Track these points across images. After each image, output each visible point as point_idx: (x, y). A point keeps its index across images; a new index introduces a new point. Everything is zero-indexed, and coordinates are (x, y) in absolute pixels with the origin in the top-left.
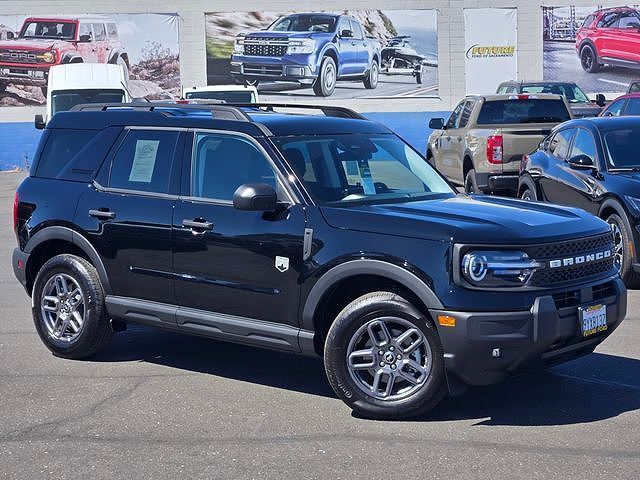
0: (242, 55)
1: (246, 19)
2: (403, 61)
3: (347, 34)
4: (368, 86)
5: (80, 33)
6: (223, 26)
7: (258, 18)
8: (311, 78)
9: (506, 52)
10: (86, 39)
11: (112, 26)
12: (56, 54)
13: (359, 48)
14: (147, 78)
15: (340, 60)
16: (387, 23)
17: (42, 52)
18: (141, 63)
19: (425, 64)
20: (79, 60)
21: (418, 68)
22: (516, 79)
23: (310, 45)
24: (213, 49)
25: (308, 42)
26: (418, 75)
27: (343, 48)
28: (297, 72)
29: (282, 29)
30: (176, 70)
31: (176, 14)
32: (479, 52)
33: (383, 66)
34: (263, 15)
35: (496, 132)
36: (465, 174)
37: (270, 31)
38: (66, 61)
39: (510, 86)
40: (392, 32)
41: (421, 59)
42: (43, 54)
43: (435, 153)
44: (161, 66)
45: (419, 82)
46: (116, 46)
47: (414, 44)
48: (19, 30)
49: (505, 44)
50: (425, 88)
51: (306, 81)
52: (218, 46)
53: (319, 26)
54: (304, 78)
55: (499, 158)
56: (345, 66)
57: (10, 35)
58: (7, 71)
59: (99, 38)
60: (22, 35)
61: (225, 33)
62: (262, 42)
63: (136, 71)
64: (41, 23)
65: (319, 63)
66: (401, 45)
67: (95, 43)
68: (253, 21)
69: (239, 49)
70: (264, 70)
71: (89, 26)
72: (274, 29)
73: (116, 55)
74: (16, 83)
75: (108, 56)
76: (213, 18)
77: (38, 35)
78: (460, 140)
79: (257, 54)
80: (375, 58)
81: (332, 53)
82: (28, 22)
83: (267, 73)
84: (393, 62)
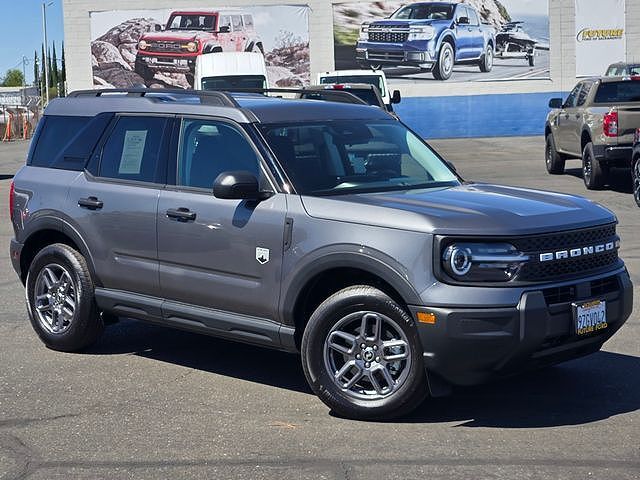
0: (366, 42)
1: (369, 9)
2: (517, 45)
3: (464, 20)
4: (484, 69)
5: (219, 25)
6: (349, 16)
7: (381, 7)
8: (430, 62)
9: (615, 35)
10: (225, 30)
11: (248, 17)
12: (198, 44)
13: (475, 34)
14: (280, 64)
15: (457, 45)
16: (502, 10)
17: (186, 42)
18: (275, 51)
19: (537, 48)
20: (218, 50)
21: (531, 51)
22: (624, 61)
23: (429, 32)
24: (340, 37)
25: (427, 28)
26: (530, 59)
27: (460, 34)
28: (418, 57)
29: (403, 17)
30: (306, 57)
31: (307, 6)
32: (589, 35)
33: (497, 50)
34: (386, 5)
35: (611, 110)
36: (583, 147)
37: (393, 19)
38: (208, 50)
39: (619, 68)
40: (506, 18)
41: (534, 43)
42: (187, 44)
43: (554, 129)
44: (293, 53)
45: (531, 64)
46: (252, 36)
47: (527, 29)
48: (166, 23)
49: (613, 26)
50: (538, 70)
51: (426, 66)
52: (344, 34)
53: (438, 14)
54: (424, 62)
55: (614, 132)
56: (462, 51)
57: (158, 28)
58: (155, 60)
59: (237, 29)
60: (168, 27)
61: (350, 22)
62: (384, 30)
63: (270, 58)
64: (185, 16)
65: (438, 49)
66: (514, 30)
67: (233, 34)
68: (377, 10)
69: (364, 37)
70: (387, 55)
71: (227, 18)
72: (397, 17)
73: (252, 44)
74: (163, 71)
75: (245, 45)
76: (340, 8)
77: (183, 27)
78: (578, 117)
79: (380, 41)
80: (490, 42)
81: (449, 39)
82: (173, 16)
83: (390, 58)
84: (507, 46)
